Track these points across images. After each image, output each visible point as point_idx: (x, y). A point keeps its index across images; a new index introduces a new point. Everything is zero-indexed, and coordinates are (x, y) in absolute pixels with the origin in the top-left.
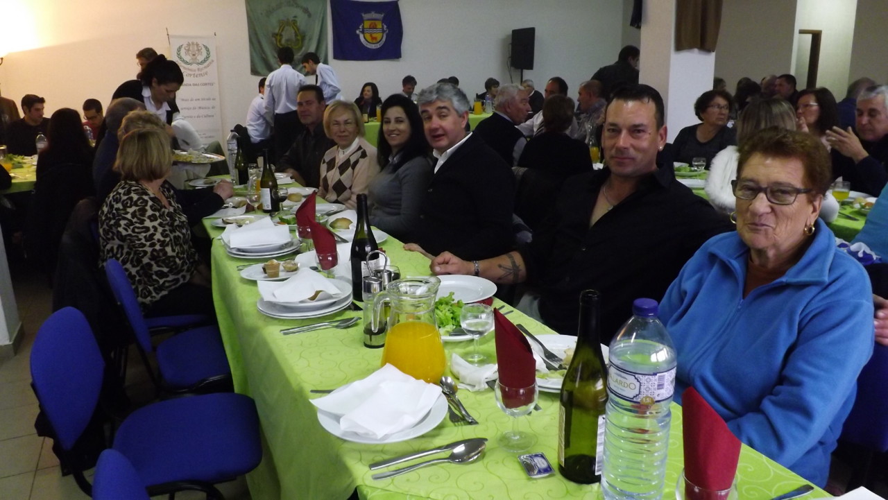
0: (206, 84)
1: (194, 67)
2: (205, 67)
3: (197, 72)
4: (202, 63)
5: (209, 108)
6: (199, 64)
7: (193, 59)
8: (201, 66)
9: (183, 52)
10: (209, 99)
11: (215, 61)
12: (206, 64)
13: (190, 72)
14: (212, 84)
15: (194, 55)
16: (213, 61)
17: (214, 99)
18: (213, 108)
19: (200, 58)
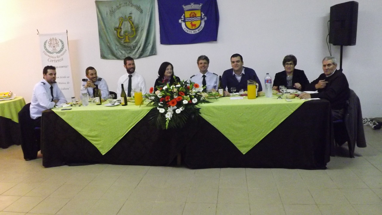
0: (63, 67)
1: (55, 55)
2: (62, 55)
3: (57, 59)
4: (59, 52)
5: (65, 83)
6: (57, 53)
7: (53, 50)
8: (58, 54)
9: (47, 45)
10: (65, 77)
11: (67, 50)
12: (61, 53)
13: (53, 59)
14: (66, 67)
15: (54, 47)
16: (66, 50)
17: (68, 77)
18: (68, 83)
19: (58, 49)
